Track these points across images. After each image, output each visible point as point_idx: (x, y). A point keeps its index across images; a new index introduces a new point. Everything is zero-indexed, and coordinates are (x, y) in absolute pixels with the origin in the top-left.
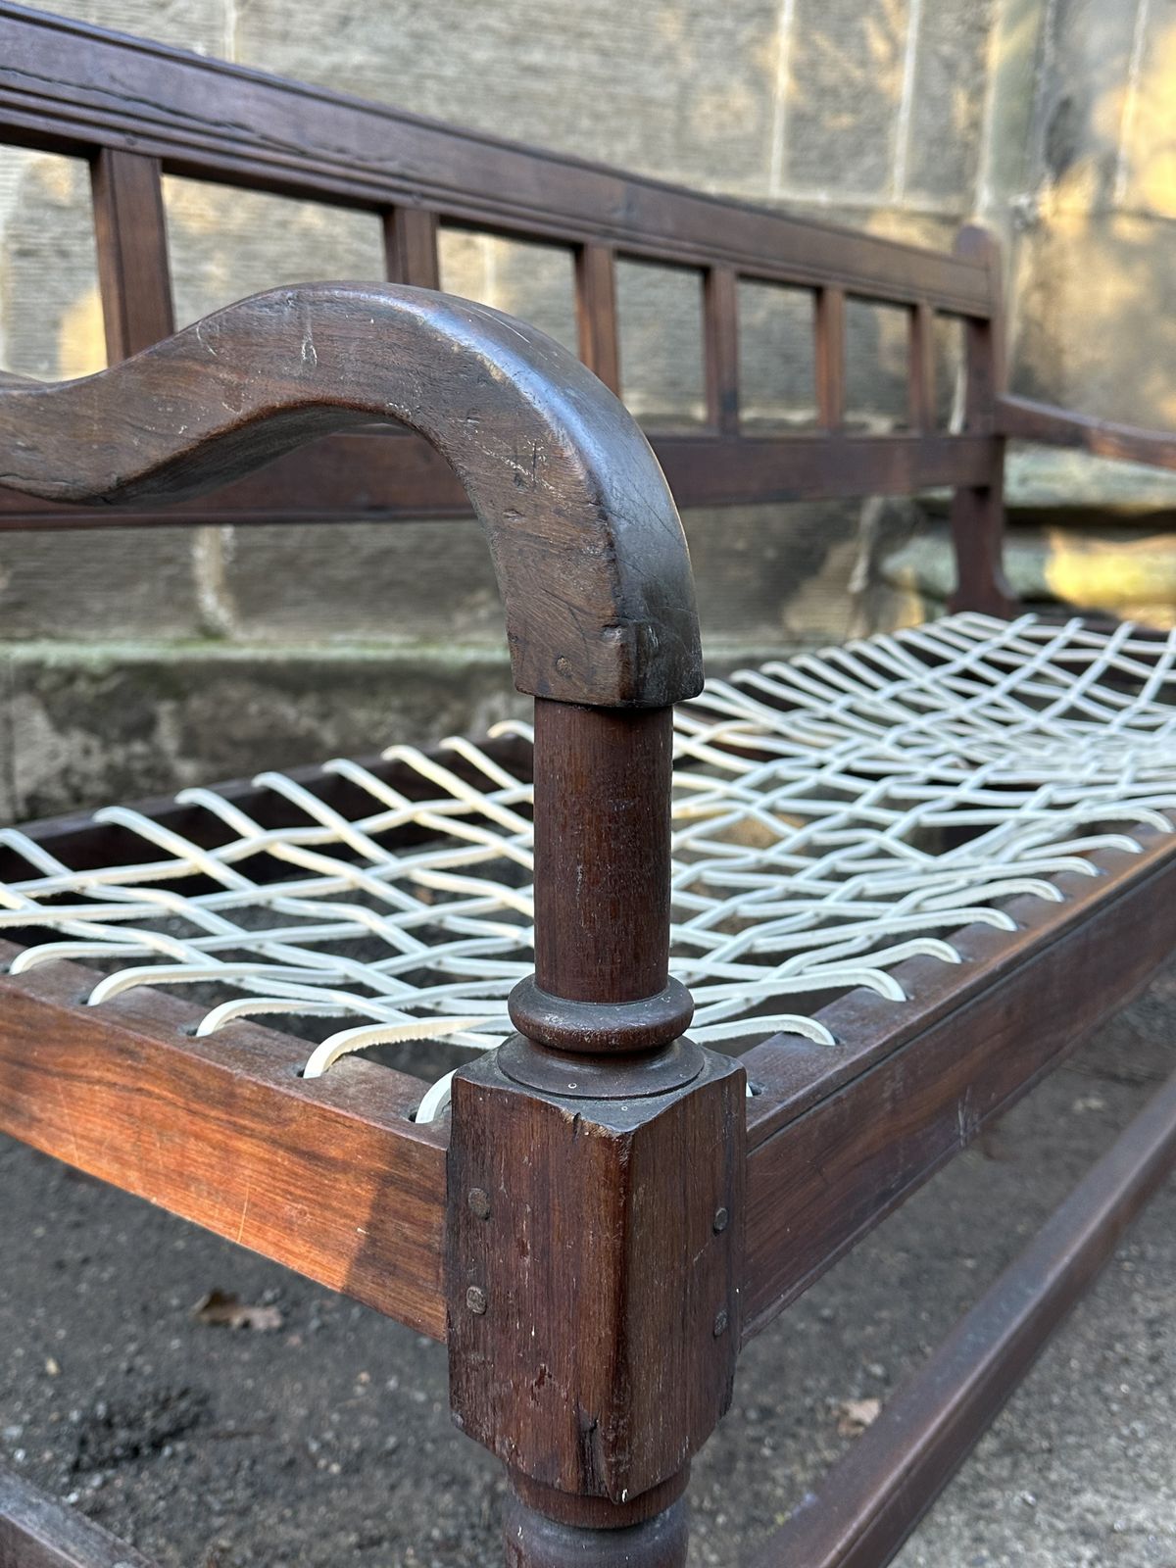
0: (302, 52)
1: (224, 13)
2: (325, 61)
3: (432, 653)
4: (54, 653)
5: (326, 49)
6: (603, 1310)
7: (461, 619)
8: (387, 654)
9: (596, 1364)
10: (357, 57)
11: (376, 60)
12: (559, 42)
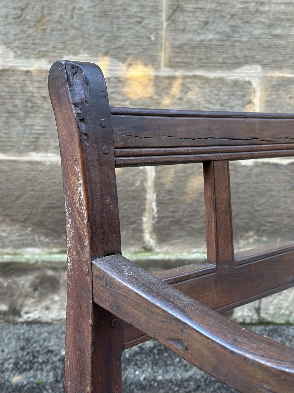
0: (190, 36)
1: (162, 23)
2: (198, 39)
5: (199, 34)
10: (211, 36)
11: (217, 37)
12: (288, 25)
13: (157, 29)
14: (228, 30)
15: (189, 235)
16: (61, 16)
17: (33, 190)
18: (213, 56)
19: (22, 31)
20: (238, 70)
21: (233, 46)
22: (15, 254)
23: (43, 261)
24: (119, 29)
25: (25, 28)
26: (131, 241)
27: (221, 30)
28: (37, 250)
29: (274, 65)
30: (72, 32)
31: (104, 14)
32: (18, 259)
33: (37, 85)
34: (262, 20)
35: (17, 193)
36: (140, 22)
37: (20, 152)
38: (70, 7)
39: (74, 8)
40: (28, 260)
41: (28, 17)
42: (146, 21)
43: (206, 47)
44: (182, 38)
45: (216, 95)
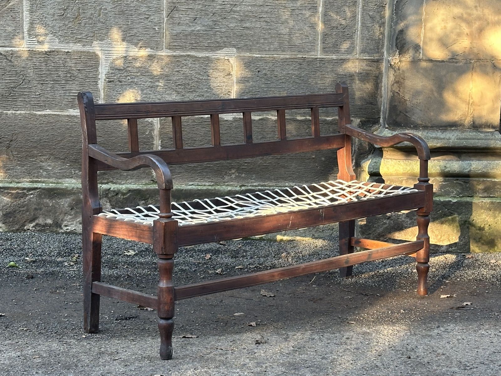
0: (184, 27)
1: (163, 19)
3: (217, 188)
4: (113, 187)
6: (163, 237)
7: (227, 178)
8: (205, 188)
9: (162, 242)
11: (203, 28)
12: (254, 20)
13: (160, 23)
14: (211, 23)
15: (186, 172)
16: (92, 14)
17: (70, 136)
18: (201, 42)
19: (64, 25)
20: (219, 52)
21: (215, 35)
22: (58, 183)
23: (77, 188)
24: (132, 22)
25: (67, 23)
26: (143, 176)
27: (206, 24)
28: (74, 181)
29: (245, 48)
30: (99, 25)
31: (122, 13)
32: (59, 186)
33: (74, 61)
34: (236, 16)
35: (59, 139)
36: (148, 18)
37: (62, 109)
38: (98, 8)
39: (101, 9)
40: (67, 187)
41: (69, 15)
42: (152, 17)
43: (196, 36)
44: (178, 29)
45: (204, 69)
